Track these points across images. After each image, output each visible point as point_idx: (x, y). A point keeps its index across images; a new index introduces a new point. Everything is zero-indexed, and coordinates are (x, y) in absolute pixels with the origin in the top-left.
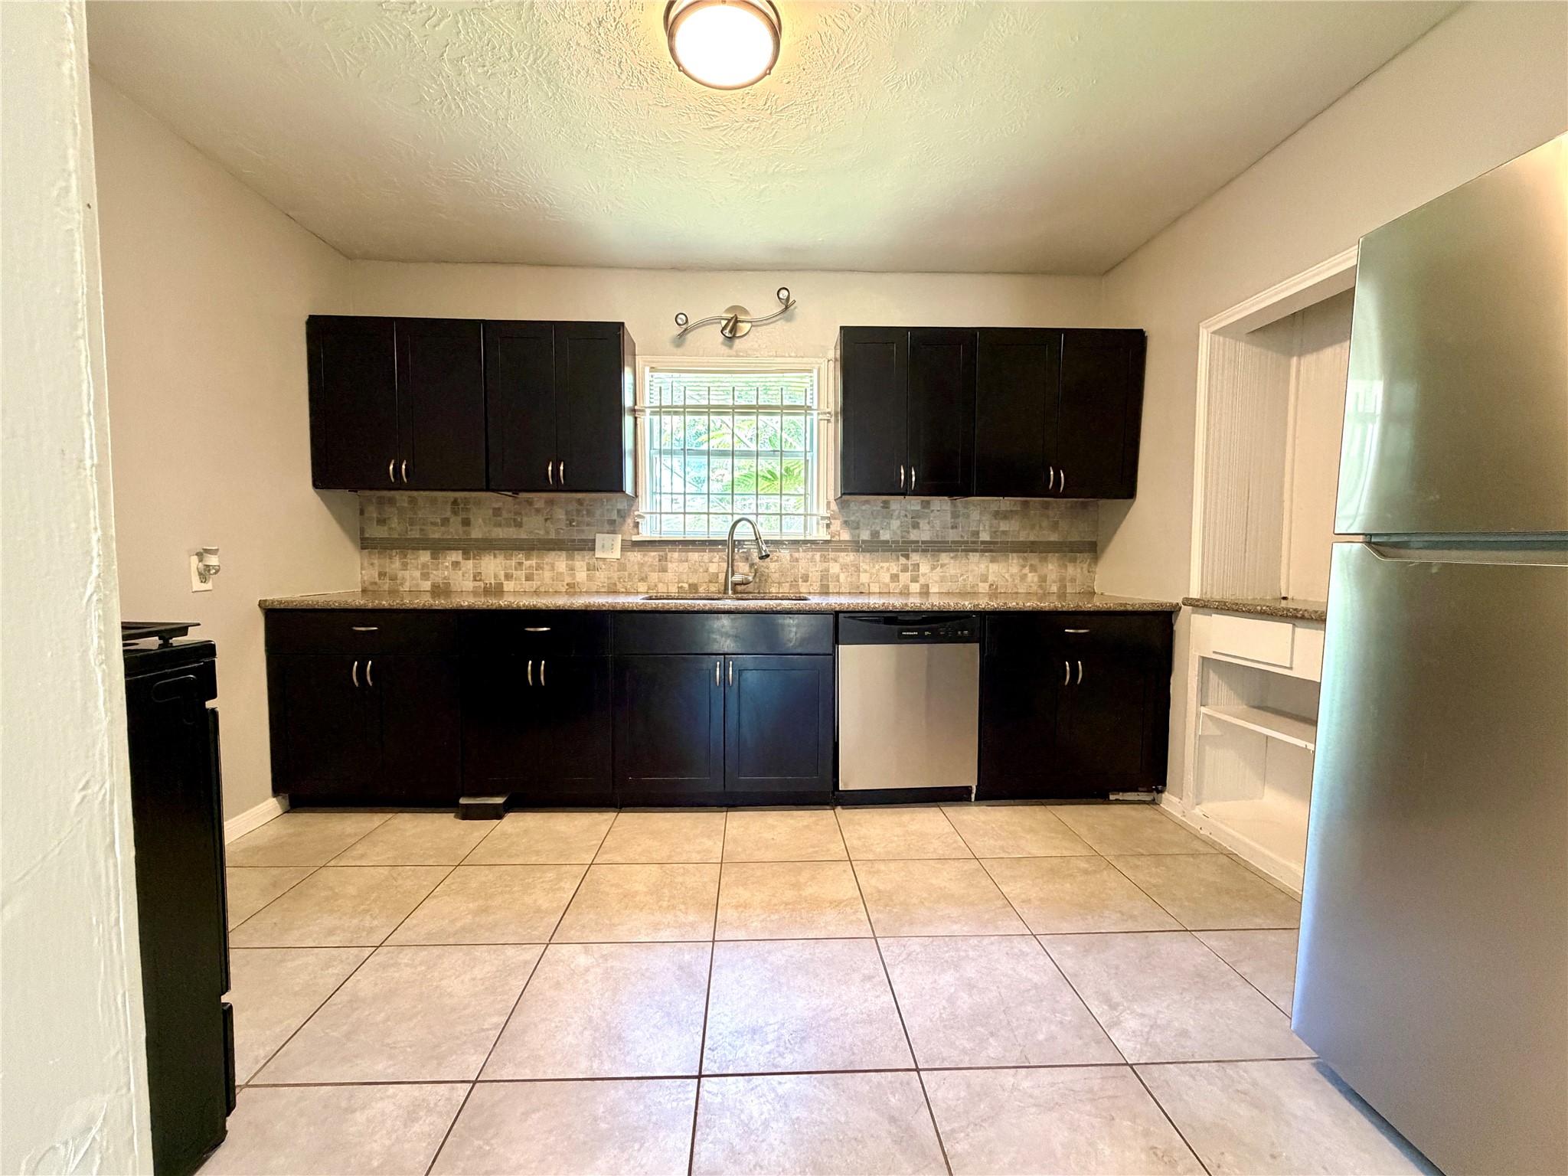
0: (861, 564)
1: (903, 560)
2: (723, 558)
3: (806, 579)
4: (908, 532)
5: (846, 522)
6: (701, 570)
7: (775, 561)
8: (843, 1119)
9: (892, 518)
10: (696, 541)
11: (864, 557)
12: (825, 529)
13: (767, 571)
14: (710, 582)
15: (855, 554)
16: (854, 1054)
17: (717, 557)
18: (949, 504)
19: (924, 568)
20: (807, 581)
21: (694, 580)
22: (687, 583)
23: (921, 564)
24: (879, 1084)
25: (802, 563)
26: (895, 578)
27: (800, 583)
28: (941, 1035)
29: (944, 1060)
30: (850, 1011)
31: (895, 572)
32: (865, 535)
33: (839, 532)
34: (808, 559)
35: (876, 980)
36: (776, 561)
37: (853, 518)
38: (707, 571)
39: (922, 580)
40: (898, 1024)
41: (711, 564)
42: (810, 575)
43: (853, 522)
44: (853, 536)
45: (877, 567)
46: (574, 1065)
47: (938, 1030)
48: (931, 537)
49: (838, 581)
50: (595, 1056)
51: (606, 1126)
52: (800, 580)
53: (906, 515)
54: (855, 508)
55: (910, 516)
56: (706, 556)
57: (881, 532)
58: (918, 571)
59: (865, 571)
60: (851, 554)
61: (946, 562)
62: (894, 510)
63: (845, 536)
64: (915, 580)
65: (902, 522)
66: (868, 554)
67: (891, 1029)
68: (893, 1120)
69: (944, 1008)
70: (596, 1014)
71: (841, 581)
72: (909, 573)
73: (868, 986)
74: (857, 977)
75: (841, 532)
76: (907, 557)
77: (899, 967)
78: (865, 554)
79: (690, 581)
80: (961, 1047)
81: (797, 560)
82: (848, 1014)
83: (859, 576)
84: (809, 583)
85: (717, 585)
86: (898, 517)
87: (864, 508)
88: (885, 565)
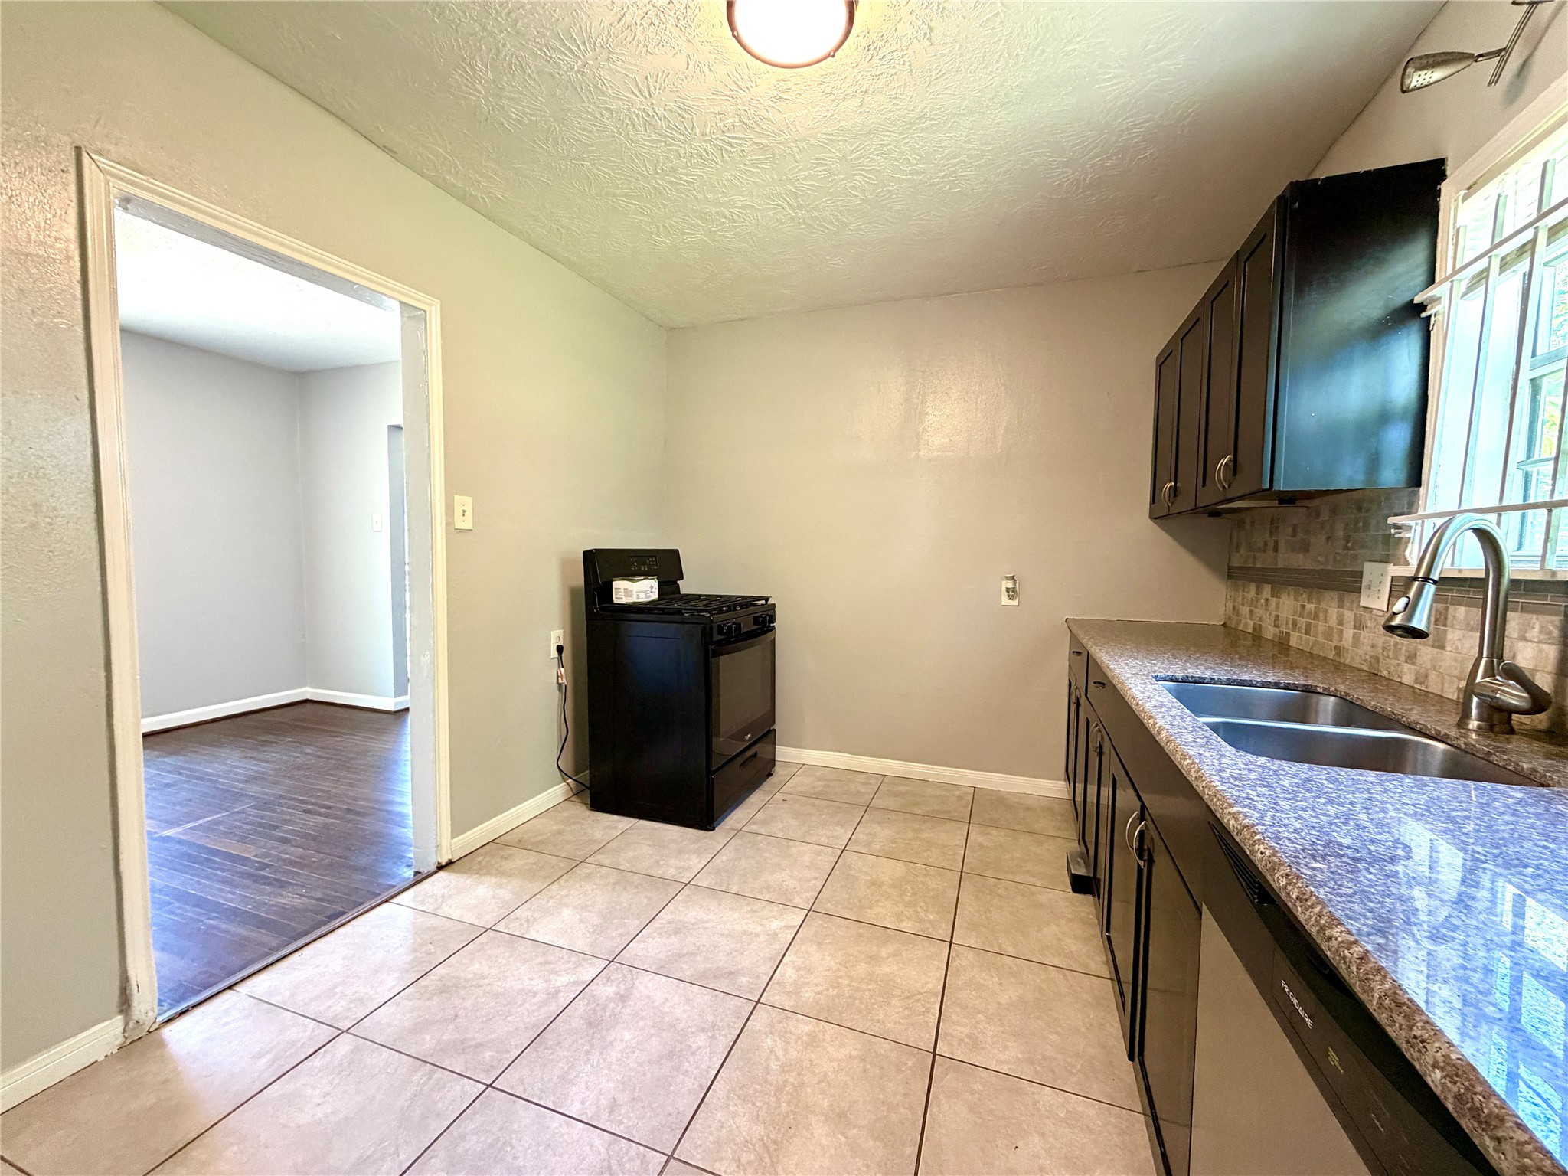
8: (509, 1018)
16: (546, 1048)
24: (508, 1052)
28: (495, 1129)
29: (475, 1113)
30: (588, 1068)
35: (605, 1116)
40: (540, 1099)
47: (501, 1129)
67: (541, 1091)
68: (479, 1045)
69: (515, 1158)
73: (603, 1101)
74: (623, 1098)
77: (602, 1150)
80: (468, 1137)
82: (585, 1064)
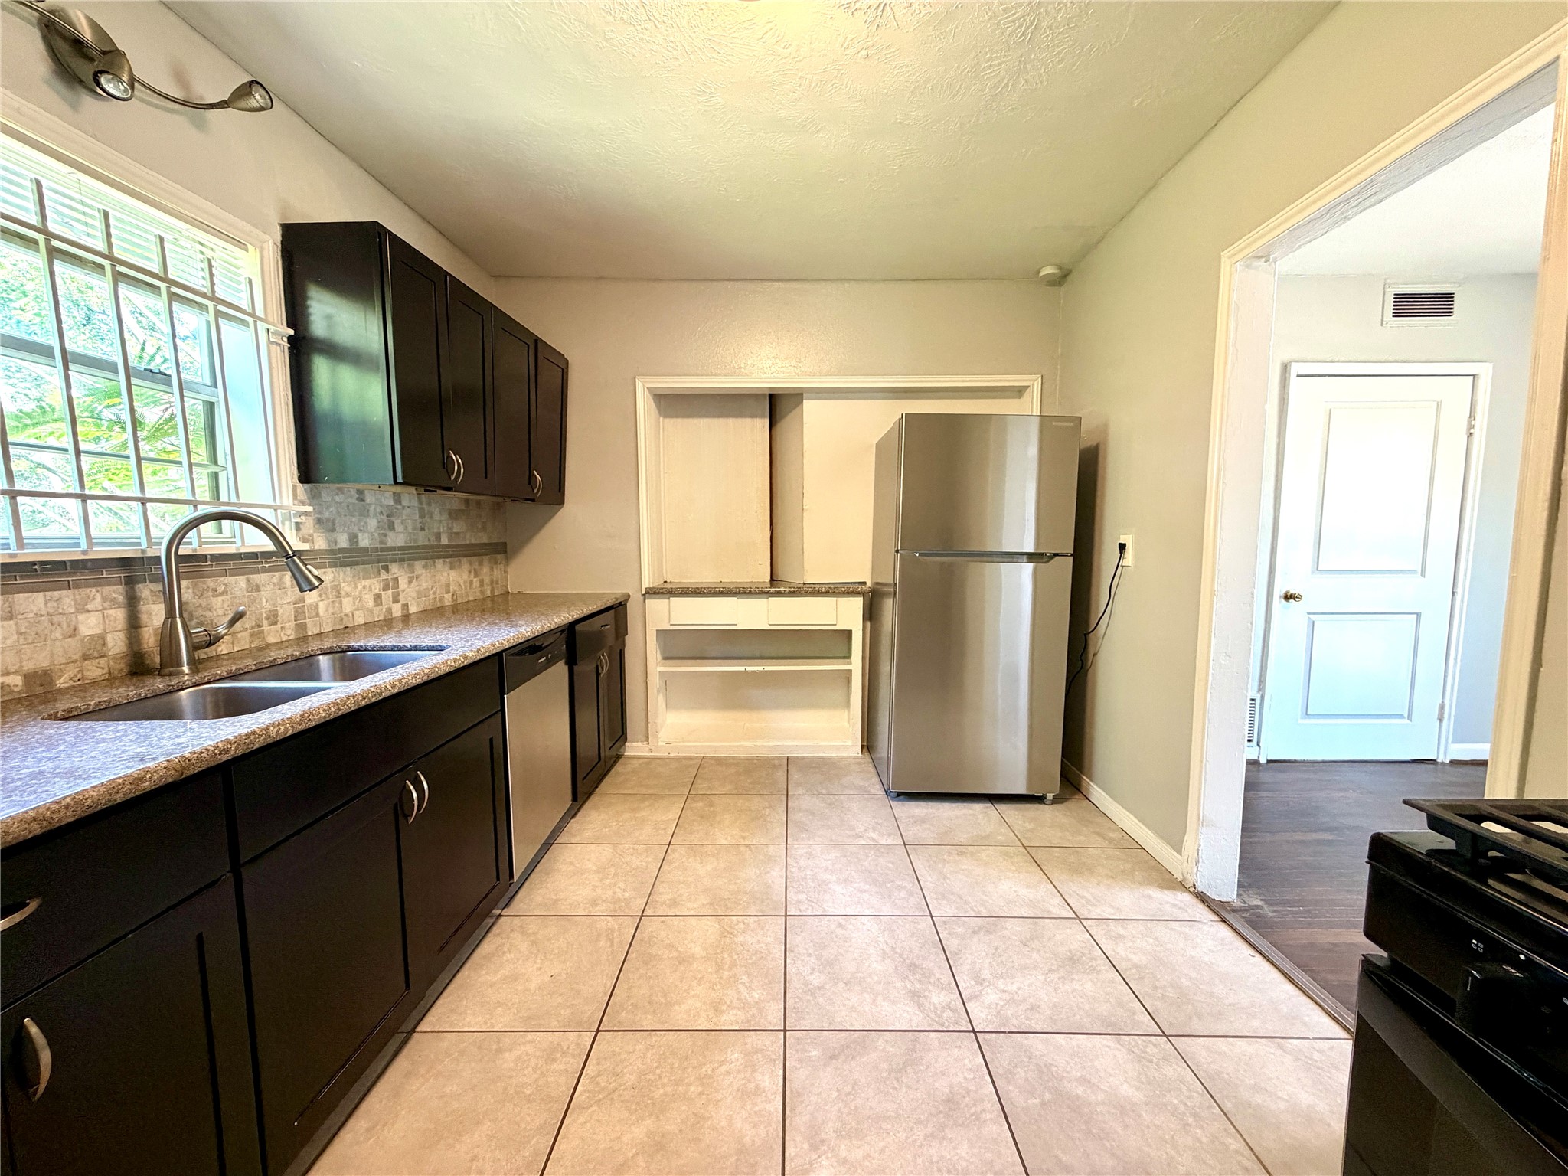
0: (342, 585)
1: (383, 575)
2: (114, 600)
3: (273, 618)
4: (385, 535)
5: (319, 521)
6: (58, 634)
7: (222, 594)
9: (368, 516)
10: (34, 563)
11: (344, 573)
12: (294, 531)
13: (208, 613)
14: (86, 657)
15: (333, 569)
17: (96, 597)
18: (416, 498)
19: (403, 583)
20: (276, 623)
21: (39, 661)
22: (16, 673)
23: (399, 578)
25: (266, 592)
26: (378, 598)
27: (266, 628)
31: (377, 591)
32: (343, 542)
33: (311, 536)
34: (274, 585)
36: (224, 593)
37: (327, 515)
38: (75, 632)
39: (402, 601)
41: (81, 617)
42: (280, 612)
43: (328, 520)
44: (329, 542)
45: (360, 587)
46: (995, 1136)
48: (406, 542)
49: (318, 615)
50: (978, 1119)
51: (1047, 1094)
52: (265, 622)
53: (382, 512)
54: (329, 499)
55: (385, 514)
56: (67, 599)
57: (360, 534)
58: (398, 588)
59: (348, 595)
60: (329, 570)
61: (420, 573)
62: (370, 505)
63: (321, 543)
64: (396, 601)
65: (379, 522)
66: (348, 569)
70: (920, 1133)
71: (321, 614)
72: (390, 591)
75: (315, 535)
76: (386, 569)
78: (344, 569)
79: (29, 666)
81: (258, 588)
83: (341, 603)
84: (279, 625)
85: (103, 661)
86: (375, 515)
87: (337, 499)
88: (367, 583)
